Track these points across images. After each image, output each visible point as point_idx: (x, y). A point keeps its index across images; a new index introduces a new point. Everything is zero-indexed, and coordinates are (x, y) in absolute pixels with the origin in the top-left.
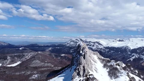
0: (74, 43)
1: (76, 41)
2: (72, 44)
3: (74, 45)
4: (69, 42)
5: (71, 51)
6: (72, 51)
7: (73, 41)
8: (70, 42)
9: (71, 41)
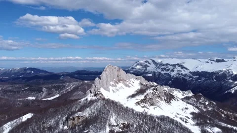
0: (143, 67)
1: (145, 64)
2: (139, 69)
3: (143, 71)
4: (134, 66)
7: (141, 64)
9: (138, 64)
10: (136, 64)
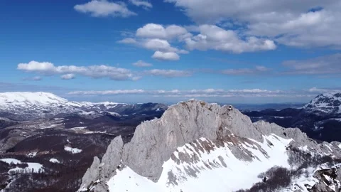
0: (331, 105)
1: (335, 99)
2: (323, 108)
3: (329, 111)
4: (313, 102)
5: (316, 128)
6: (319, 126)
7: (327, 100)
8: (317, 103)
9: (321, 100)
10: (317, 99)
